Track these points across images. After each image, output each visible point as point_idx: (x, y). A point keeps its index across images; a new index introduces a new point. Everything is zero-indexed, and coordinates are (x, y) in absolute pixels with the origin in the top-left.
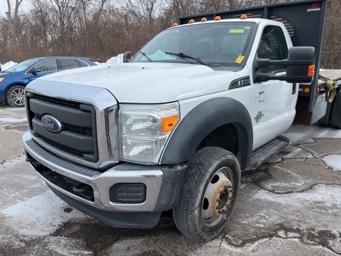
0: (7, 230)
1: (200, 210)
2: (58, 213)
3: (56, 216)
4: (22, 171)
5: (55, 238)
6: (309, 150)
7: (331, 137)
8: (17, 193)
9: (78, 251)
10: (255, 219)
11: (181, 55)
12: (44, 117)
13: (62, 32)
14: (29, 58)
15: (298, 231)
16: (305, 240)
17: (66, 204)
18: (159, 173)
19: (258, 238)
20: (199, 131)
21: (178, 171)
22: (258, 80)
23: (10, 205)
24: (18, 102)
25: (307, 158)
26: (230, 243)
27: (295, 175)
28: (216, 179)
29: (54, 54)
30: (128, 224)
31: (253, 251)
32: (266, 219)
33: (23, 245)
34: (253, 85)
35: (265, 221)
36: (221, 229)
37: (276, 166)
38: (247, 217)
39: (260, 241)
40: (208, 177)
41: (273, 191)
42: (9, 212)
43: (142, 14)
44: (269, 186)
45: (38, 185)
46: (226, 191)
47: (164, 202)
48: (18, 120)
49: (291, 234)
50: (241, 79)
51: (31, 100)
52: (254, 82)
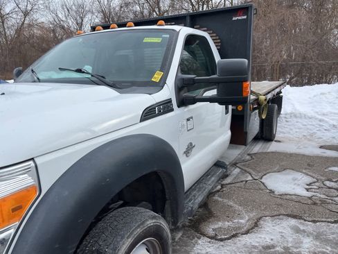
7: (265, 151)
22: (183, 103)
25: (247, 181)
27: (237, 207)
37: (216, 197)
41: (215, 238)
43: (72, 29)
44: (211, 229)
52: (179, 107)
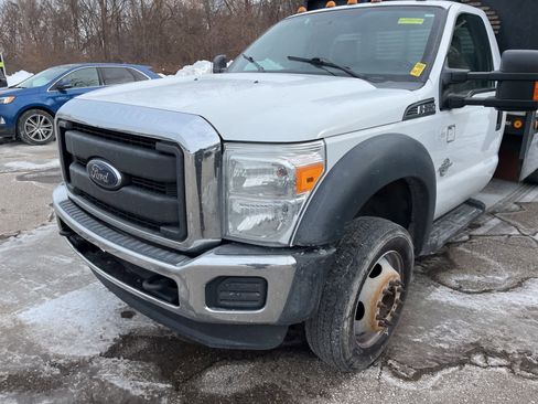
0: (30, 347)
1: (352, 321)
2: (111, 319)
3: (108, 323)
4: (49, 249)
5: (110, 361)
6: (512, 222)
8: (43, 286)
9: (147, 384)
10: (433, 335)
11: (317, 62)
12: (92, 162)
13: (104, 24)
14: (53, 66)
15: (504, 355)
16: (518, 370)
17: (124, 305)
18: (289, 260)
19: (441, 367)
20: (358, 190)
21: (321, 259)
22: (447, 105)
23: (32, 306)
24: (37, 136)
25: (510, 236)
26: (396, 375)
27: (492, 262)
28: (377, 271)
29: (92, 60)
30: (232, 343)
31: (434, 388)
32: (453, 336)
33: (57, 371)
34: (439, 114)
35: (450, 339)
36: (380, 352)
37: (461, 248)
38: (420, 331)
39: (445, 372)
40: (366, 268)
41: (459, 289)
42: (31, 317)
44: (453, 280)
45: (77, 273)
46: (392, 289)
47: (296, 309)
48: (38, 166)
49: (494, 361)
50: (421, 103)
51: (67, 133)
52: (441, 109)
